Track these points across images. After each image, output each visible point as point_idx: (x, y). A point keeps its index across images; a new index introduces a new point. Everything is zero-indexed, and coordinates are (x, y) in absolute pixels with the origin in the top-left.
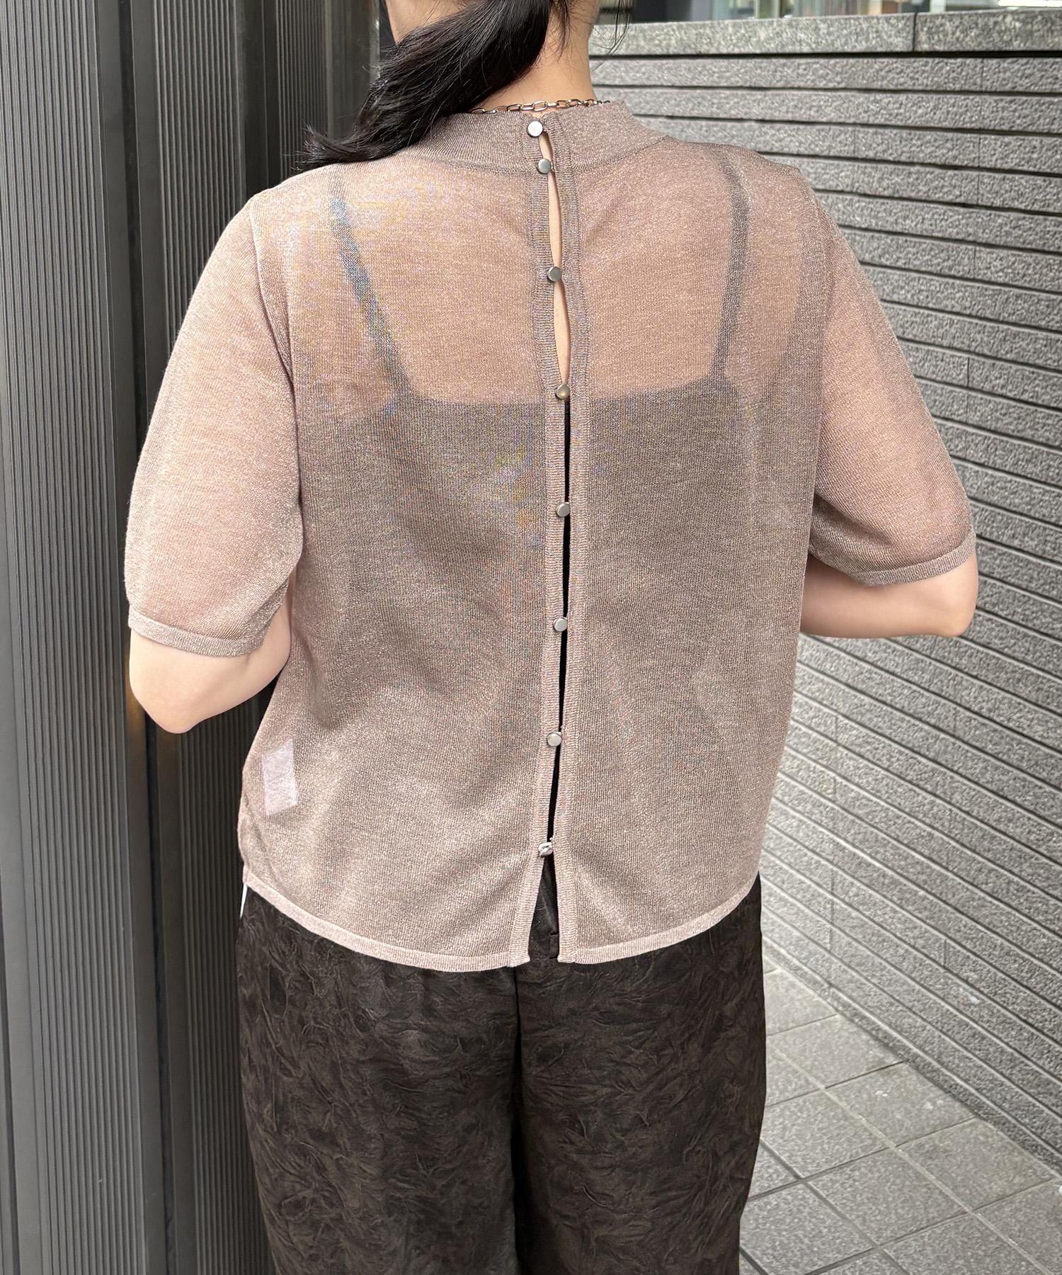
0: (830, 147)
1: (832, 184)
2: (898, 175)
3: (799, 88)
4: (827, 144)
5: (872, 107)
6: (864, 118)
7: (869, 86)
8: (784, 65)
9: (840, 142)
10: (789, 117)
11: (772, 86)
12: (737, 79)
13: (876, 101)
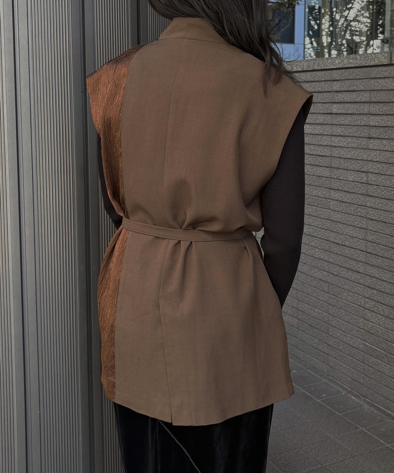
0: (361, 99)
1: (362, 112)
2: (385, 107)
3: (350, 79)
4: (360, 98)
5: (376, 84)
6: (373, 88)
7: (375, 77)
8: (345, 72)
9: (365, 97)
10: (347, 89)
11: (341, 79)
12: (328, 78)
13: (377, 82)
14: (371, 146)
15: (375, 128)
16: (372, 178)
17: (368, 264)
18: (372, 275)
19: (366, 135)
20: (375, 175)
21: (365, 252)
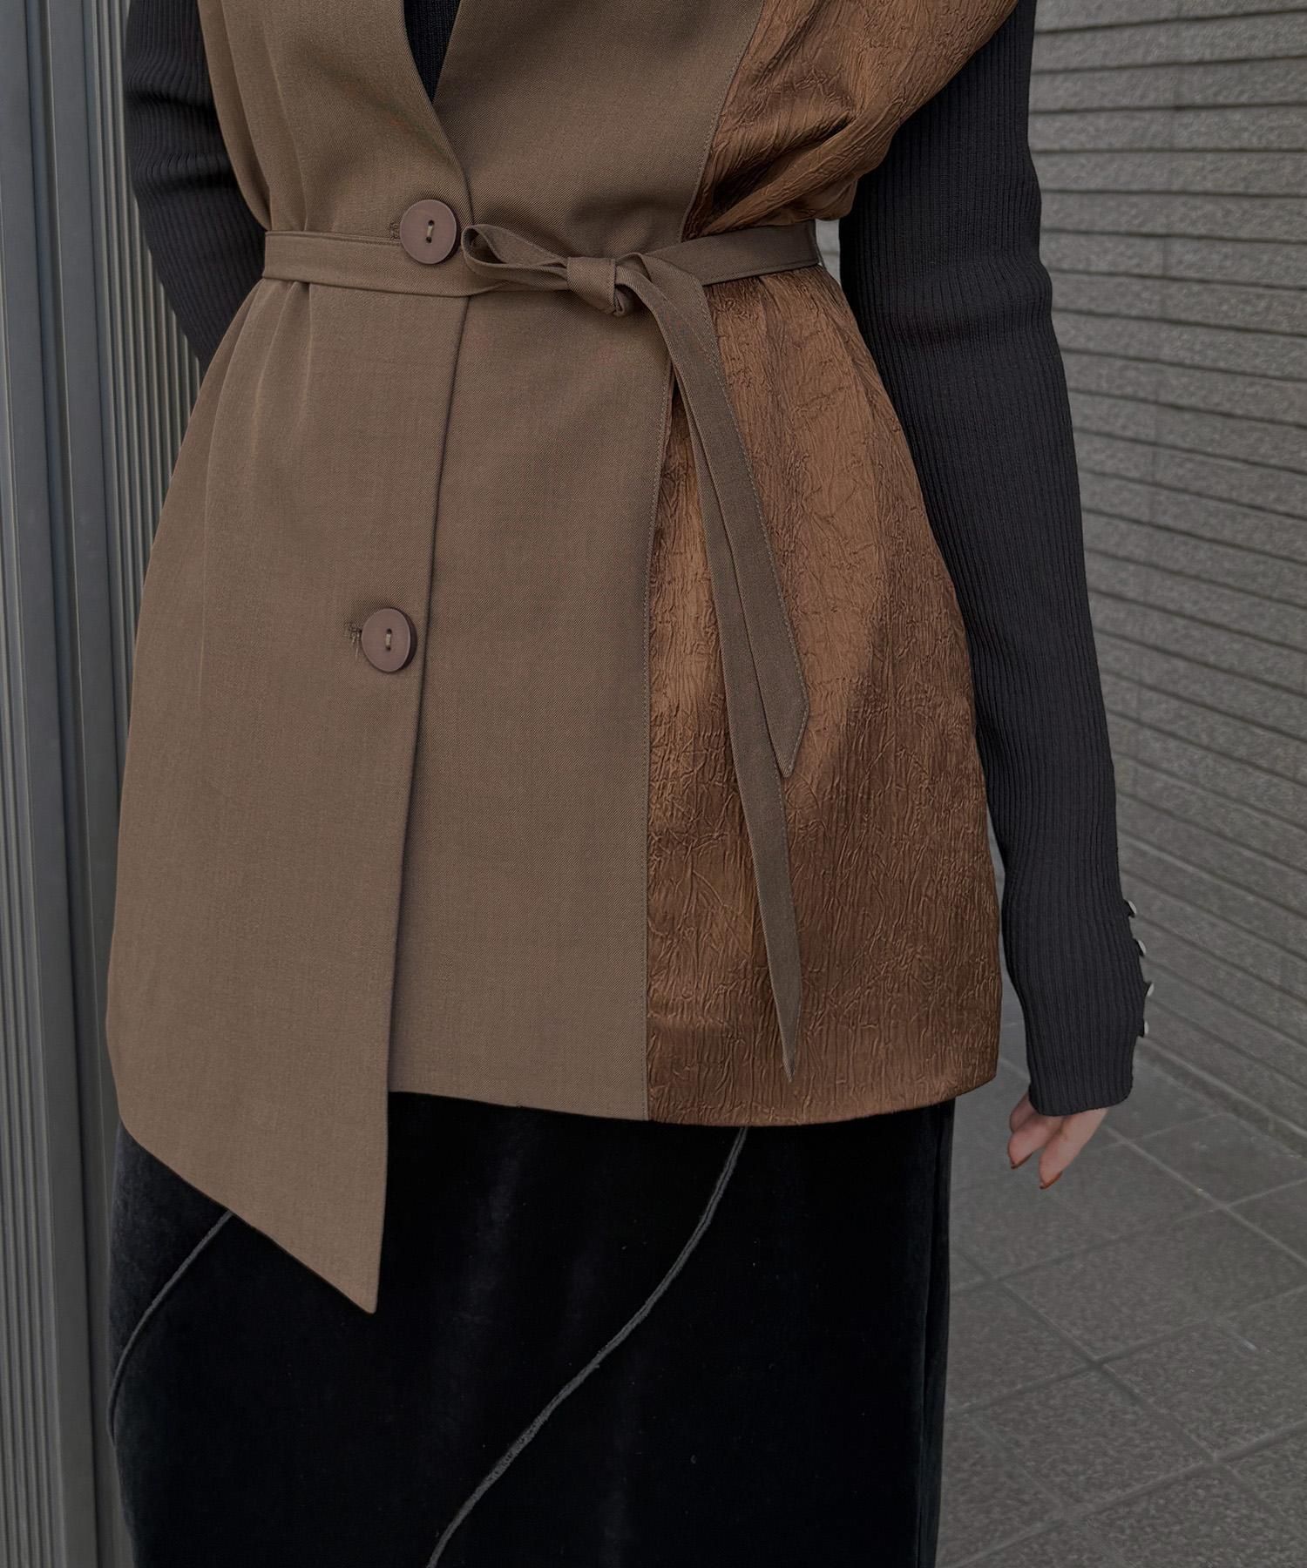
14: (1182, 140)
15: (1201, 69)
16: (1185, 256)
17: (1156, 567)
18: (1171, 606)
19: (1168, 98)
20: (1196, 244)
21: (1150, 524)
